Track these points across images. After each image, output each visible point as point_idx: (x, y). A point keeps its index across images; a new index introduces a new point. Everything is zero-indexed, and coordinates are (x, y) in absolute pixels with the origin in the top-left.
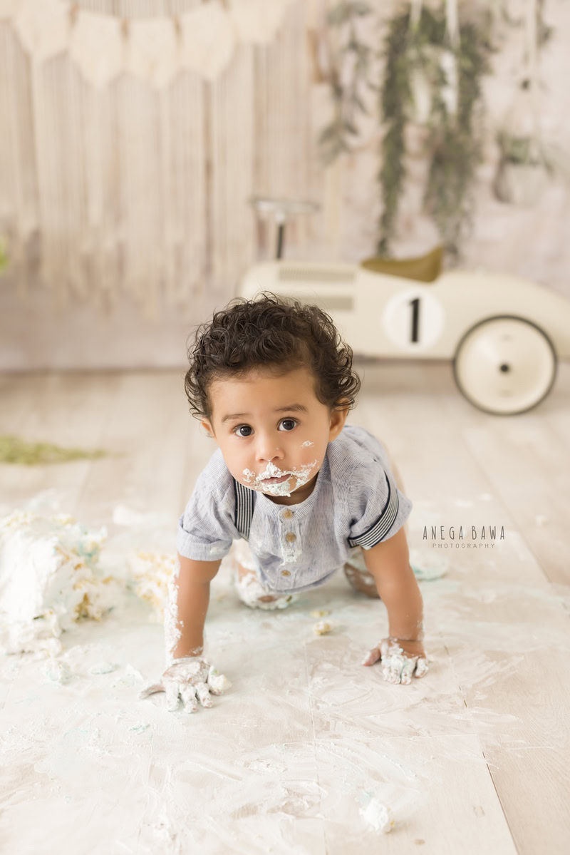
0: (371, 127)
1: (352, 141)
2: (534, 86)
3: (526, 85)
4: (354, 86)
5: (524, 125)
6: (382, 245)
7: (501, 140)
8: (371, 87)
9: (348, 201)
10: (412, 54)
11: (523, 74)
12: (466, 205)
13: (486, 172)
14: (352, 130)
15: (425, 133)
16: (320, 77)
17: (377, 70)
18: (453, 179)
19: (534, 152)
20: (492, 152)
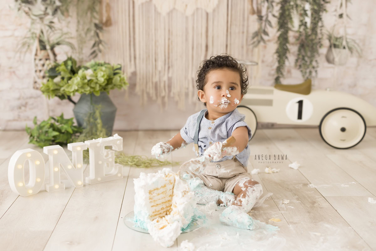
0: (273, 32)
1: (265, 38)
2: (344, 16)
3: (341, 16)
4: (267, 15)
5: (340, 32)
6: (277, 79)
7: (330, 38)
8: (274, 16)
9: (263, 62)
10: (292, 3)
11: (340, 12)
12: (314, 64)
13: (323, 51)
14: (266, 33)
15: (297, 34)
16: (253, 13)
17: (277, 10)
18: (309, 54)
19: (344, 43)
20: (326, 43)
